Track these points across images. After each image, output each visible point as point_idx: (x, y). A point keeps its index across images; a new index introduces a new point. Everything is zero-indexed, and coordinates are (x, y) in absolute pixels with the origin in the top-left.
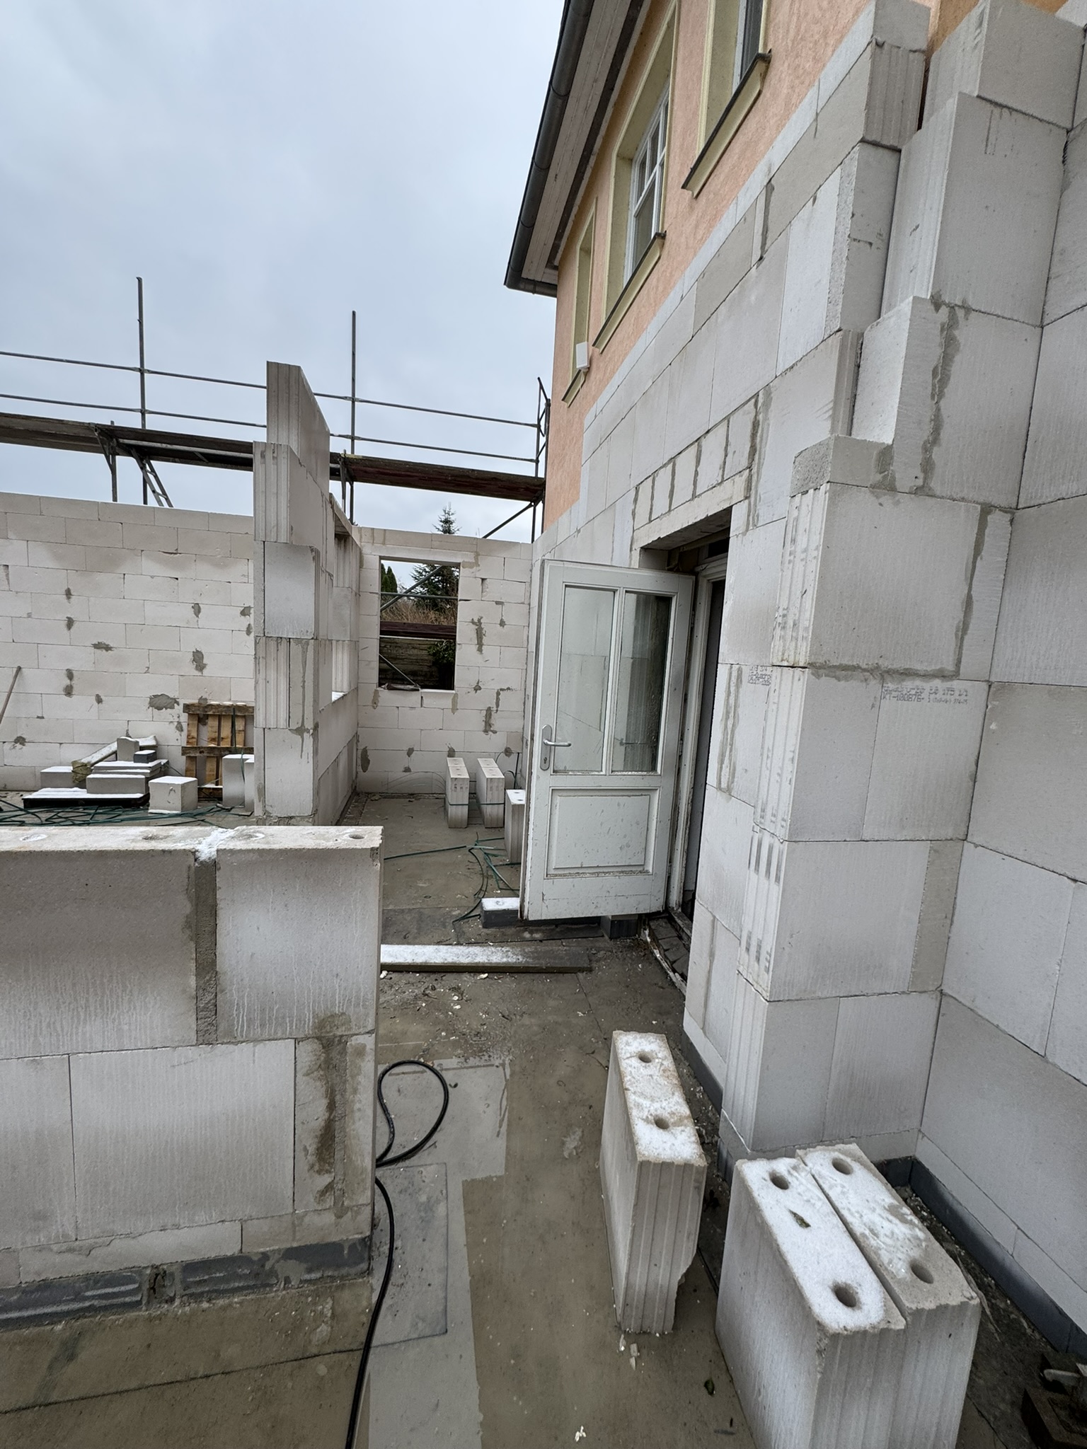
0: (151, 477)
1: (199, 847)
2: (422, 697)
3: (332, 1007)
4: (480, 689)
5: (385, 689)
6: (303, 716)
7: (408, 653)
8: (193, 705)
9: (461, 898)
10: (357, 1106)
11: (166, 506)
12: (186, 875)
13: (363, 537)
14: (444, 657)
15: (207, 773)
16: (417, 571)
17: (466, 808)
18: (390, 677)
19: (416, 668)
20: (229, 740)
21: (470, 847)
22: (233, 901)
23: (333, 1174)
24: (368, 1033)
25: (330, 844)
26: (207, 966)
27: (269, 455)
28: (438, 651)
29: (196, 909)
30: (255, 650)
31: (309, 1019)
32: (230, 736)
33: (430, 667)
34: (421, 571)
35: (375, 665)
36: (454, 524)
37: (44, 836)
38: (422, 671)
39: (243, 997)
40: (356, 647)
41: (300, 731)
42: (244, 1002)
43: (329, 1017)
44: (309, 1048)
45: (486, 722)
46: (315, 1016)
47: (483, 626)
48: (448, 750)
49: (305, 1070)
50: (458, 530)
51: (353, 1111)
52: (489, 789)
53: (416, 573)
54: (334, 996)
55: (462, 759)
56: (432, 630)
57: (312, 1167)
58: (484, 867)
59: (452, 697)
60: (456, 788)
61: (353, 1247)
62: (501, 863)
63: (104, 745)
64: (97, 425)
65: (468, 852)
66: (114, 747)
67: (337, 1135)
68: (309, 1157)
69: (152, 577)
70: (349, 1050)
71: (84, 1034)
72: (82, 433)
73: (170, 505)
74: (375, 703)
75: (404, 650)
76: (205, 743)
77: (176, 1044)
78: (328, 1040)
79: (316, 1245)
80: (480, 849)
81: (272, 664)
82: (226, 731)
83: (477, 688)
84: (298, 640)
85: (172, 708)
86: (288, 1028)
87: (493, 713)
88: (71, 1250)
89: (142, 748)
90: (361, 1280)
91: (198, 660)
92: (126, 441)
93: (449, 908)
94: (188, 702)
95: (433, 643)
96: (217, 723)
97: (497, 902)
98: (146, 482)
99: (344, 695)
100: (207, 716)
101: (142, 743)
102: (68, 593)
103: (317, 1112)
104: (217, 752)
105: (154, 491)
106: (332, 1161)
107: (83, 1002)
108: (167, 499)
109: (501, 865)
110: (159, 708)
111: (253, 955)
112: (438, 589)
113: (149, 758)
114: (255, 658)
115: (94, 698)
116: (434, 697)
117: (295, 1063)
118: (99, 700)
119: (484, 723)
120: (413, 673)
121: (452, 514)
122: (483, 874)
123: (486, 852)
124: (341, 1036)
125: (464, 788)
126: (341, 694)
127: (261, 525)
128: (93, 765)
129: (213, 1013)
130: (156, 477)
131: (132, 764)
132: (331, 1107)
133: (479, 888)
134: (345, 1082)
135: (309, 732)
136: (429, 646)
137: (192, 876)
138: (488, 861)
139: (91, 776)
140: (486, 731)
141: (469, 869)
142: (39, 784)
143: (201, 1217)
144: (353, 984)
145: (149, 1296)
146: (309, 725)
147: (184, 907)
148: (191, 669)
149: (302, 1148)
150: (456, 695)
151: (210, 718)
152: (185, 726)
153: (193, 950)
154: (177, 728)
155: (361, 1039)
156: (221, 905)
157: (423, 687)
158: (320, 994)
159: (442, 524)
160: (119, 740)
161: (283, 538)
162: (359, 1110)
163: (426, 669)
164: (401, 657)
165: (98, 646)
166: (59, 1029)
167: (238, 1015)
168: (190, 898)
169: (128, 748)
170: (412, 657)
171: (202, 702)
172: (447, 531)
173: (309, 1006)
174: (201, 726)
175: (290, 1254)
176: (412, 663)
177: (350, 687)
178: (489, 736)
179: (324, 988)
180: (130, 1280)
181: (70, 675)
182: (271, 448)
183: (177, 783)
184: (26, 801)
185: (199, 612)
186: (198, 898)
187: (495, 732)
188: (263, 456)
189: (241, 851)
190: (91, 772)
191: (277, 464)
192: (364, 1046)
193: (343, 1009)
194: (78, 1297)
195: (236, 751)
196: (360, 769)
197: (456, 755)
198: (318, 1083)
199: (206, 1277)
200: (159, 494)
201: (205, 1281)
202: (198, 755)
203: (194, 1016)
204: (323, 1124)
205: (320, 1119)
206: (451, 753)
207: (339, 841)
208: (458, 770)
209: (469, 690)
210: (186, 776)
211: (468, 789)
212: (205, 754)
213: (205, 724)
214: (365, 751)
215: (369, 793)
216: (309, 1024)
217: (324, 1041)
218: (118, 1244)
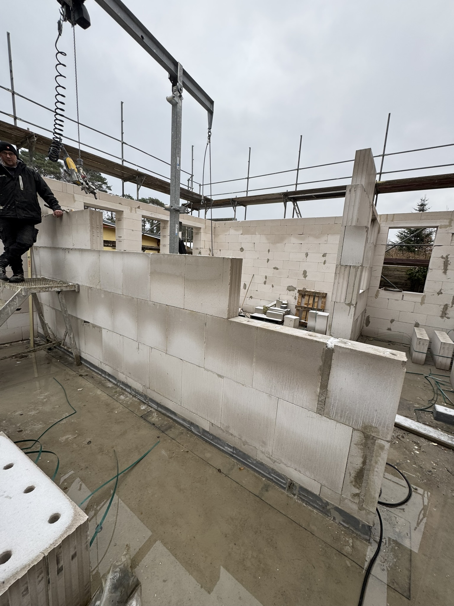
0: (296, 207)
1: (327, 342)
2: (403, 295)
3: (371, 423)
4: (442, 293)
5: (382, 290)
6: (352, 298)
7: (394, 273)
8: (301, 290)
9: (420, 400)
10: (376, 469)
11: (300, 217)
12: (322, 352)
13: (382, 219)
14: (415, 276)
15: (303, 316)
16: (400, 233)
17: (425, 355)
18: (385, 285)
19: (397, 281)
20: (312, 305)
21: (426, 375)
22: (337, 366)
23: (360, 491)
24: (387, 441)
25: (381, 354)
26: (324, 386)
27: (353, 190)
28: (412, 272)
29: (324, 364)
30: (336, 270)
31: (360, 423)
32: (312, 303)
33: (406, 280)
34: (402, 232)
35: (379, 279)
36: (426, 206)
37: (280, 328)
38: (401, 282)
39: (335, 403)
40: (371, 270)
41: (350, 304)
42: (335, 404)
43: (369, 426)
44: (359, 435)
45: (443, 312)
46: (363, 423)
47: (449, 259)
48: (415, 323)
49: (355, 442)
50: (429, 208)
51: (373, 470)
52: (442, 348)
53: (399, 234)
54: (373, 418)
55: (424, 329)
56: (412, 262)
57: (352, 482)
58: (435, 388)
59: (422, 297)
60: (420, 343)
61: (364, 525)
62: (447, 389)
63: (272, 301)
64: (283, 193)
65: (424, 378)
66: (275, 302)
67: (364, 476)
68: (351, 477)
69: (294, 244)
70: (376, 444)
71: (283, 394)
72: (278, 196)
73: (301, 217)
74: (377, 296)
75: (392, 272)
76: (303, 305)
77: (310, 410)
78: (367, 435)
79: (348, 513)
80: (433, 378)
81: (342, 276)
82: (311, 302)
83: (440, 293)
84: (354, 267)
85: (294, 291)
86: (351, 423)
87: (448, 307)
88: (270, 458)
89: (283, 304)
90: (365, 542)
91: (305, 273)
92: (291, 196)
93: (413, 402)
94: (299, 289)
95: (410, 268)
96: (308, 298)
97: (446, 409)
98: (294, 208)
99: (364, 291)
100: (305, 295)
101: (284, 302)
102: (269, 251)
103: (358, 462)
104: (307, 309)
105: (297, 213)
106: (361, 485)
107: (285, 383)
108: (300, 215)
109: (447, 391)
110: (290, 291)
111: (342, 388)
112: (412, 241)
113: (285, 308)
114: (335, 273)
115: (271, 285)
116: (411, 297)
117: (352, 437)
118: (273, 286)
119: (441, 312)
120: (396, 283)
121: (426, 200)
122: (434, 392)
123: (437, 381)
124: (374, 437)
125: (425, 345)
126: (363, 291)
127: (345, 220)
128: (269, 308)
129: (324, 404)
130: (298, 207)
131: (280, 309)
132: (364, 463)
133: (432, 398)
134: (372, 456)
135: (353, 305)
136: (407, 270)
137: (324, 351)
138: (438, 386)
139: (268, 311)
140: (442, 317)
141: (425, 386)
142: (254, 312)
143: (308, 473)
144: (383, 417)
145: (288, 489)
146: (354, 302)
147: (320, 363)
148: (302, 277)
149: (349, 472)
150: (425, 296)
151: (306, 296)
152: (297, 298)
153: (320, 379)
154: (294, 298)
155: (383, 442)
156: (333, 366)
157: (404, 290)
158: (367, 415)
159: (419, 207)
160: (277, 300)
161: (354, 224)
162: (377, 471)
163: (403, 281)
164: (390, 275)
165: (275, 268)
166: (277, 389)
167: (332, 409)
168: (322, 361)
169: (279, 303)
170: (396, 275)
171: (304, 290)
172: (423, 210)
173: (361, 418)
174: (302, 298)
175: (337, 509)
176: (395, 278)
177: (366, 287)
178: (444, 320)
179: (369, 413)
180: (283, 479)
181: (266, 278)
182: (354, 187)
183: (293, 318)
184: (251, 316)
185: (307, 256)
186: (325, 360)
187: (448, 318)
188: (350, 191)
189: (343, 348)
190: (268, 310)
191: (356, 193)
192: (384, 446)
193: (376, 425)
194: (269, 474)
195: (314, 309)
196: (365, 325)
197: (420, 327)
198: (360, 450)
199: (306, 495)
200: (298, 214)
201: (306, 496)
202: (300, 309)
203: (317, 402)
204: (359, 468)
205: (358, 465)
206: (417, 325)
207: (385, 354)
208: (422, 334)
209: (434, 294)
210: (295, 316)
211: (428, 345)
212: (303, 309)
213: (304, 298)
214: (368, 317)
215: (367, 336)
216: (360, 425)
217: (365, 435)
218: (282, 465)
